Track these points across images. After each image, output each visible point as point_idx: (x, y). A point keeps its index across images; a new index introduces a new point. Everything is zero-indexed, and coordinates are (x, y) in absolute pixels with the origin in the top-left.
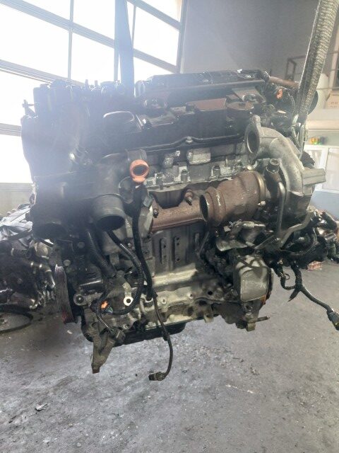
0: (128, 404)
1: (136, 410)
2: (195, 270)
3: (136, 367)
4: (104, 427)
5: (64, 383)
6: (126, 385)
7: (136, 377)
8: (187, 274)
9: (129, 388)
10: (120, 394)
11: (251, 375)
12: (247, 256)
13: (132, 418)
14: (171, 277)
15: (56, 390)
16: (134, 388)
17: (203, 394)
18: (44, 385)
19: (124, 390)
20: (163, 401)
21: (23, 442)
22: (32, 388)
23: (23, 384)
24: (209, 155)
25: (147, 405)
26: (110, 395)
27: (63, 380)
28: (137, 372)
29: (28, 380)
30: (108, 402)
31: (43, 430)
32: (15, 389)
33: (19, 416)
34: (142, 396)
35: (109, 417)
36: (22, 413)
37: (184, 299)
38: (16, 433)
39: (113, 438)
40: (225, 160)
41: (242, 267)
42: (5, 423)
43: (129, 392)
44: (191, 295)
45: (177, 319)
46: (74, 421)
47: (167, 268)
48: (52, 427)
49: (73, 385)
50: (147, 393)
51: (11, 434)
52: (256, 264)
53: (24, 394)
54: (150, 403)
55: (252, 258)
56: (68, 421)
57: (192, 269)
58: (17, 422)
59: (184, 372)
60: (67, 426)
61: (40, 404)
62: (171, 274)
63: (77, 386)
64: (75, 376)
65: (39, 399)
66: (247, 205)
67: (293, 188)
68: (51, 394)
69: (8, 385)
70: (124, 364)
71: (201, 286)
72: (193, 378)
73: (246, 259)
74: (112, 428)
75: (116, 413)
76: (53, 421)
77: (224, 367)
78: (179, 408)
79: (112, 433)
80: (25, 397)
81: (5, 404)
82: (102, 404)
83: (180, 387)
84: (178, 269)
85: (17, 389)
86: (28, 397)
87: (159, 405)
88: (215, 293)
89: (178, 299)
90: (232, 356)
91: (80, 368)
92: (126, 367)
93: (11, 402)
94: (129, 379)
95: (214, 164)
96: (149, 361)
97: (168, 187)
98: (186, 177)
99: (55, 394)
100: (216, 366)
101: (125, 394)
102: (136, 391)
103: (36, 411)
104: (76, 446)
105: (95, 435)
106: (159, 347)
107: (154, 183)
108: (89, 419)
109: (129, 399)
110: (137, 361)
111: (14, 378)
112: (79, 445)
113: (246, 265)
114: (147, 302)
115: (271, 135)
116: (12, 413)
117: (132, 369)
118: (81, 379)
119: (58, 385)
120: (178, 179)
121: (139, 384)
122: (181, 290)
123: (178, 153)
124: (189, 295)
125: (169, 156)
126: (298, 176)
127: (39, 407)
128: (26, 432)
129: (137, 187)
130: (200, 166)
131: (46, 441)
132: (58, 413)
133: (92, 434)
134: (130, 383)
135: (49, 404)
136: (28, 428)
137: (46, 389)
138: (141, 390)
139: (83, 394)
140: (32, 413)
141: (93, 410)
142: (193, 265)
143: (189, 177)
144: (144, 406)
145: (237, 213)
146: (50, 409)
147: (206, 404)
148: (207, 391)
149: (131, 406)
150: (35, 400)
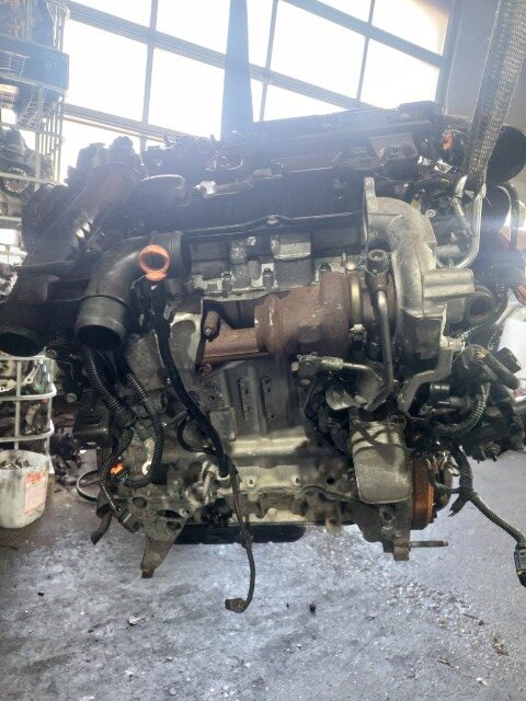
0: (261, 649)
1: (272, 662)
2: (305, 439)
3: (291, 593)
4: (216, 675)
5: (178, 592)
6: (267, 618)
7: (286, 608)
8: (289, 442)
9: (271, 622)
10: (253, 629)
11: (492, 652)
12: (375, 423)
13: (263, 672)
14: (263, 444)
15: (162, 599)
16: (279, 624)
17: (392, 662)
18: (148, 588)
19: (263, 623)
20: (320, 658)
21: (99, 665)
22: (132, 589)
23: (121, 582)
24: (308, 245)
25: (292, 657)
26: (238, 626)
27: (176, 588)
28: (290, 601)
29: (130, 576)
30: (233, 637)
31: (130, 655)
32: (108, 586)
33: (104, 625)
34: (288, 641)
35: (228, 661)
36: (108, 622)
37: (285, 484)
38: (94, 649)
39: (226, 695)
40: (341, 255)
41: (358, 441)
42: (84, 632)
43: (270, 629)
44: (297, 481)
45: (285, 517)
46: (175, 652)
47: (257, 427)
48: (143, 653)
49: (189, 599)
50: (297, 637)
51: (85, 649)
52: (382, 439)
53: (118, 596)
54: (298, 655)
55: (381, 428)
56: (167, 651)
57: (299, 435)
58: (98, 633)
59: (370, 619)
60: (163, 659)
61: (136, 615)
62: (264, 440)
63: (194, 601)
64: (196, 586)
65: (137, 609)
66: (320, 327)
67: (406, 303)
68: (154, 604)
69: (102, 578)
70: (273, 585)
71: (317, 467)
72: (382, 632)
73: (369, 427)
74: (228, 680)
75: (241, 658)
76: (147, 645)
77: (444, 625)
78: (344, 676)
79: (226, 688)
80: (119, 599)
81: (90, 604)
82: (223, 638)
83: (355, 643)
84: (275, 433)
85: (113, 586)
86: (124, 601)
87: (313, 663)
88: (338, 483)
89: (276, 484)
90: (463, 610)
91: (206, 575)
92: (276, 589)
93: (98, 603)
94: (275, 609)
95: (320, 261)
96: (315, 588)
97: (239, 294)
98: (272, 279)
99: (160, 606)
100: (430, 621)
101: (262, 631)
102: (280, 631)
103: (127, 625)
104: (168, 693)
105: (199, 684)
106: (336, 568)
107: (220, 287)
108: (198, 657)
109: (267, 640)
110: (295, 583)
111: (112, 570)
112: (173, 691)
113: (367, 437)
114: (219, 478)
115: (391, 211)
116: (95, 620)
117: (283, 595)
118: (203, 592)
119: (168, 594)
120: (259, 283)
121: (288, 621)
122: (281, 468)
123: (252, 241)
124: (294, 478)
125: (238, 246)
126: (417, 282)
127: (133, 620)
128: (107, 652)
129: (153, 288)
130: (293, 264)
131: (129, 673)
132: (157, 635)
133: (196, 680)
134: (275, 615)
135: (147, 619)
136: (111, 647)
137: (150, 596)
138: (289, 631)
139: (199, 615)
140: (122, 626)
141: (207, 643)
142: (301, 429)
143: (276, 282)
144: (287, 659)
145: (305, 340)
146: (146, 627)
147: (394, 683)
148: (400, 660)
149: (266, 654)
150: (130, 608)
